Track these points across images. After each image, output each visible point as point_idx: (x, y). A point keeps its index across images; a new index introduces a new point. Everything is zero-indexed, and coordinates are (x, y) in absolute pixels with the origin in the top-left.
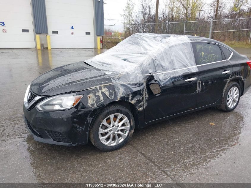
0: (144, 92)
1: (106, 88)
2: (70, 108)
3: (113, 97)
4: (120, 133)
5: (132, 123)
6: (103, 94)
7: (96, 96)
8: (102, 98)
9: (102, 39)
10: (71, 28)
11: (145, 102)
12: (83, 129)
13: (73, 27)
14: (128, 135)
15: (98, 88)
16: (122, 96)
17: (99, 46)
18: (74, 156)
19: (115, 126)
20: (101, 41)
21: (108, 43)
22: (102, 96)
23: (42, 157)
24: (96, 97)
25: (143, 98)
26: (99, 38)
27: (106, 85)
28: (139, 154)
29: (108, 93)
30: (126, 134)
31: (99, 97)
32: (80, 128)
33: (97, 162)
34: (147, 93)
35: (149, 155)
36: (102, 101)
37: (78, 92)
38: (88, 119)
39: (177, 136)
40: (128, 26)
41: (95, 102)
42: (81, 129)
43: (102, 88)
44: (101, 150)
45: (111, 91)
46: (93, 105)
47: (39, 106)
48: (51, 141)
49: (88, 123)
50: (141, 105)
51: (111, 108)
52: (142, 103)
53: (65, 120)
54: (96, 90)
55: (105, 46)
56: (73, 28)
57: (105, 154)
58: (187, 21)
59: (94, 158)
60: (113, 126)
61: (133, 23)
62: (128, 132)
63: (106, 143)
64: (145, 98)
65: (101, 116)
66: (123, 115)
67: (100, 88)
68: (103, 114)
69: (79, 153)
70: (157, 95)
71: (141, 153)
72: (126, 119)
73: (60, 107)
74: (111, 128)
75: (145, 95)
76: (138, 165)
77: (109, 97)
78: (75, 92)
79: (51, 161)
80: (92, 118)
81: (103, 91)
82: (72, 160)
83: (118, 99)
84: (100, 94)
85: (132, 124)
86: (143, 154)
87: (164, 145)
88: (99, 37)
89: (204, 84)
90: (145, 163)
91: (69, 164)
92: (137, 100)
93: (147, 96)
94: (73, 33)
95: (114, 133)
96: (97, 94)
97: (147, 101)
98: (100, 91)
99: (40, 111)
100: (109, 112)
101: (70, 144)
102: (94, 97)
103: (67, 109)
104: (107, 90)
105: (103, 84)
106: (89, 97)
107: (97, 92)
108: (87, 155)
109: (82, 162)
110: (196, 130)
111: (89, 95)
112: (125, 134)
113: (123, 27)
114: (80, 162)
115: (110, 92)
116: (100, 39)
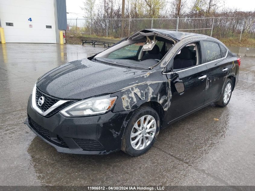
0: (169, 91)
1: (137, 88)
2: (105, 111)
3: (144, 98)
4: (148, 135)
5: (158, 124)
6: (135, 94)
7: (129, 97)
8: (135, 100)
9: (65, 33)
10: (29, 20)
11: (169, 101)
12: (119, 134)
13: (30, 18)
14: (154, 137)
15: (130, 89)
16: (152, 96)
17: (62, 41)
18: (103, 165)
19: (145, 129)
20: (64, 35)
21: (71, 37)
22: (134, 97)
23: (67, 171)
24: (129, 99)
25: (168, 97)
26: (61, 33)
27: (137, 85)
28: (168, 156)
29: (140, 94)
30: (153, 136)
31: (132, 98)
32: (115, 133)
33: (132, 168)
34: (171, 92)
35: (178, 155)
36: (135, 102)
37: (111, 94)
38: (124, 122)
39: (193, 134)
40: (90, 21)
41: (129, 105)
42: (117, 134)
43: (134, 88)
44: (131, 155)
45: (142, 91)
46: (127, 107)
47: (63, 112)
48: (79, 151)
49: (123, 127)
50: (166, 105)
51: (142, 110)
52: (167, 103)
53: (102, 126)
54: (128, 91)
55: (69, 41)
56: (31, 20)
57: (135, 159)
58: (154, 18)
59: (126, 165)
60: (143, 128)
61: (95, 18)
62: (154, 134)
63: (136, 148)
64: (170, 97)
65: (134, 119)
66: (151, 116)
67: (132, 89)
68: (135, 117)
69: (106, 161)
70: (181, 94)
71: (169, 154)
72: (153, 121)
73: (92, 112)
74: (141, 131)
75: (170, 94)
76: (174, 167)
77: (141, 97)
78: (108, 94)
79: (80, 173)
80: (127, 121)
81: (135, 92)
82: (103, 170)
83: (149, 100)
84: (132, 95)
85: (158, 126)
86: (172, 155)
87: (186, 144)
88: (62, 31)
89: (211, 81)
90: (179, 164)
91: (102, 174)
92: (164, 100)
93: (171, 96)
94: (31, 26)
95: (143, 136)
96: (130, 96)
97: (171, 100)
98: (133, 92)
99: (66, 117)
100: (141, 114)
101: (105, 152)
102: (127, 99)
103: (102, 113)
104: (139, 90)
105: (134, 84)
106: (123, 99)
107: (130, 93)
108: (117, 163)
109: (116, 171)
110: (206, 126)
111: (123, 97)
112: (151, 136)
113: (84, 21)
114: (113, 171)
115: (141, 93)
116: (63, 33)
